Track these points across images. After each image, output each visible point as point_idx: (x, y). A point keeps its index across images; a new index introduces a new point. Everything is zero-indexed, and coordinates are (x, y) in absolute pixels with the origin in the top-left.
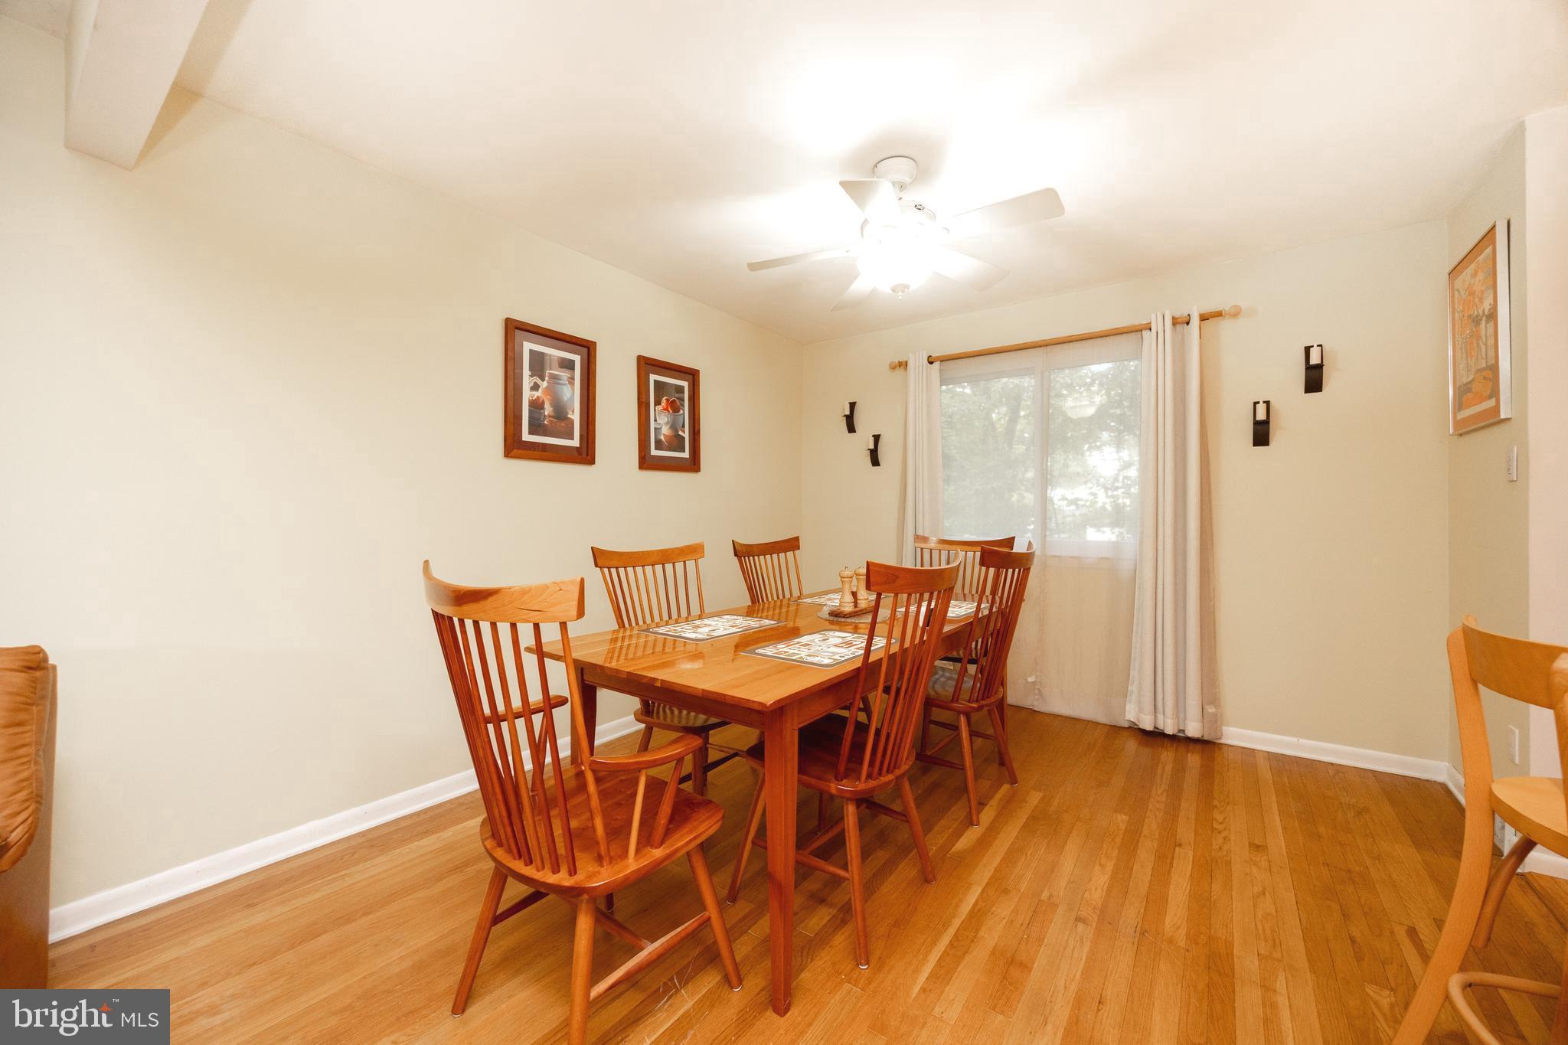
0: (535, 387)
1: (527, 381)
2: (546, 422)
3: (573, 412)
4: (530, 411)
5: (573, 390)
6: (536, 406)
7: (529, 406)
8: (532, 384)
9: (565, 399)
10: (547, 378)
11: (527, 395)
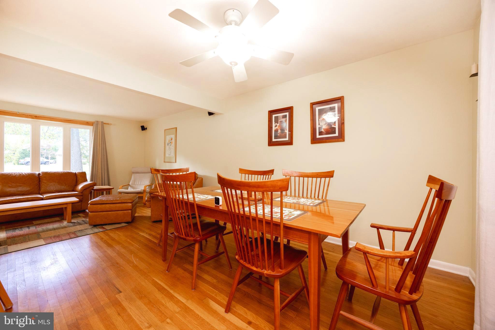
0: (276, 126)
1: (274, 125)
2: (279, 135)
3: (286, 130)
4: (275, 133)
5: (286, 123)
6: (276, 131)
7: (274, 132)
8: (275, 126)
9: (284, 127)
10: (279, 123)
11: (274, 129)
